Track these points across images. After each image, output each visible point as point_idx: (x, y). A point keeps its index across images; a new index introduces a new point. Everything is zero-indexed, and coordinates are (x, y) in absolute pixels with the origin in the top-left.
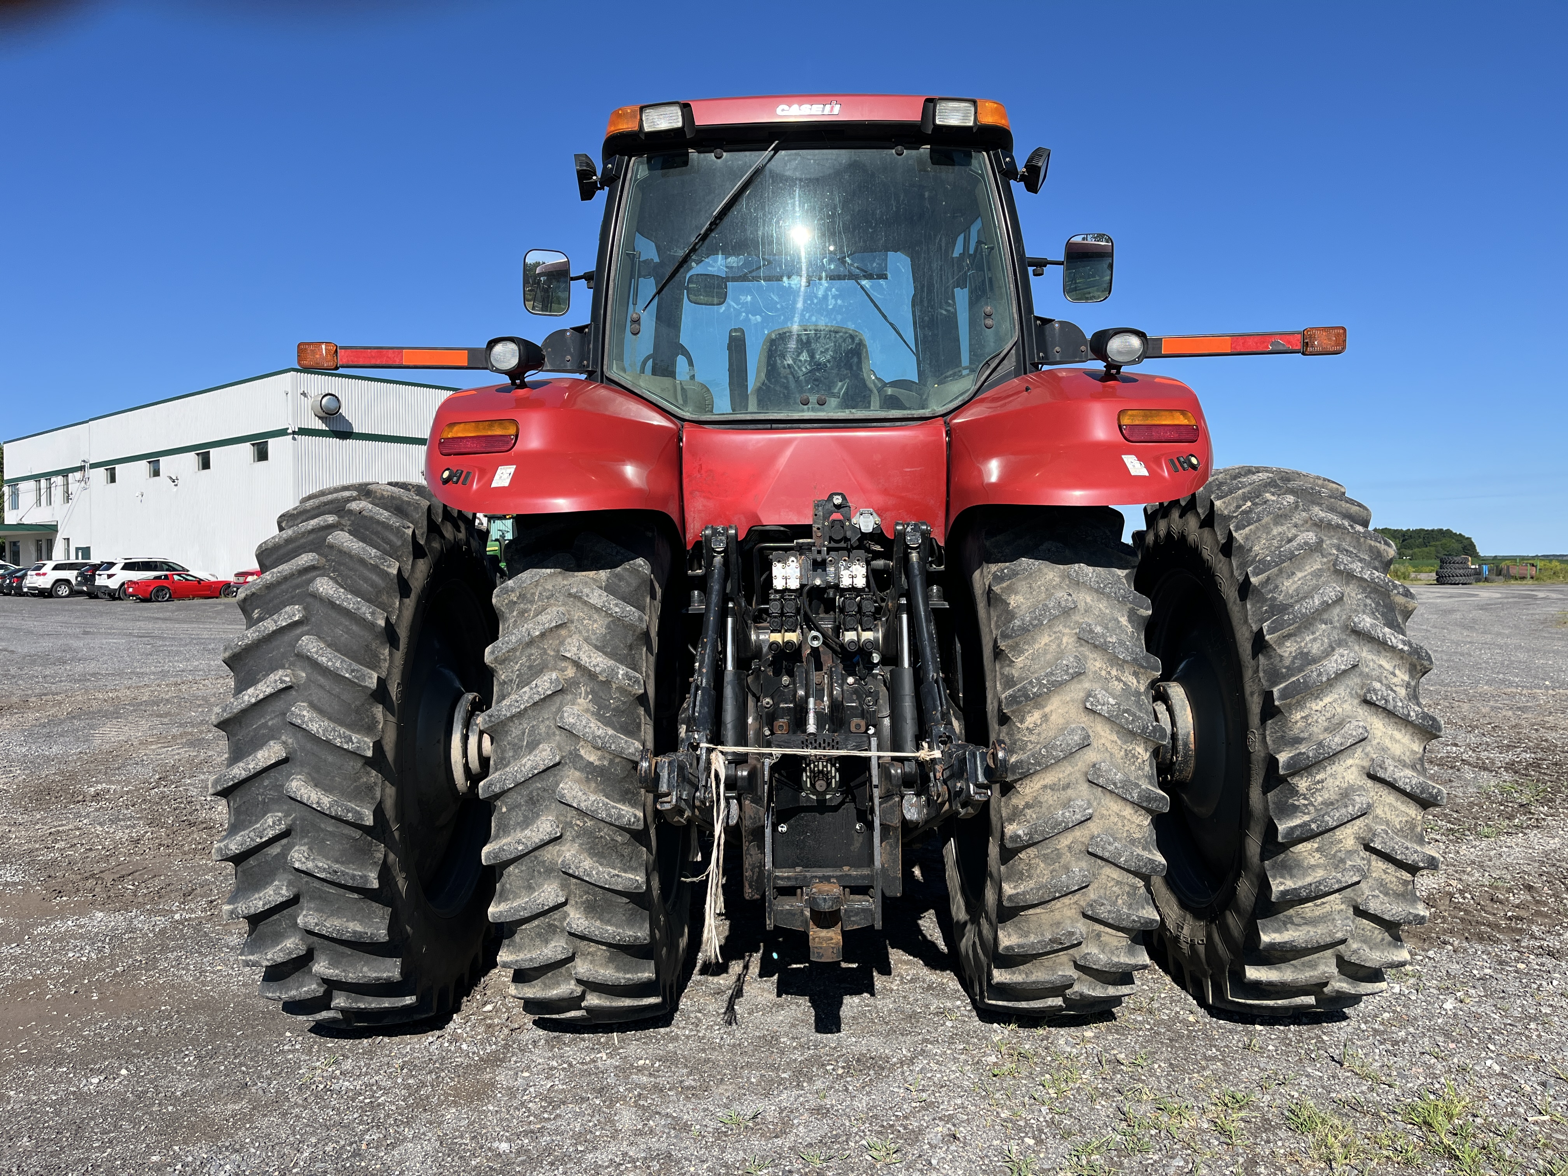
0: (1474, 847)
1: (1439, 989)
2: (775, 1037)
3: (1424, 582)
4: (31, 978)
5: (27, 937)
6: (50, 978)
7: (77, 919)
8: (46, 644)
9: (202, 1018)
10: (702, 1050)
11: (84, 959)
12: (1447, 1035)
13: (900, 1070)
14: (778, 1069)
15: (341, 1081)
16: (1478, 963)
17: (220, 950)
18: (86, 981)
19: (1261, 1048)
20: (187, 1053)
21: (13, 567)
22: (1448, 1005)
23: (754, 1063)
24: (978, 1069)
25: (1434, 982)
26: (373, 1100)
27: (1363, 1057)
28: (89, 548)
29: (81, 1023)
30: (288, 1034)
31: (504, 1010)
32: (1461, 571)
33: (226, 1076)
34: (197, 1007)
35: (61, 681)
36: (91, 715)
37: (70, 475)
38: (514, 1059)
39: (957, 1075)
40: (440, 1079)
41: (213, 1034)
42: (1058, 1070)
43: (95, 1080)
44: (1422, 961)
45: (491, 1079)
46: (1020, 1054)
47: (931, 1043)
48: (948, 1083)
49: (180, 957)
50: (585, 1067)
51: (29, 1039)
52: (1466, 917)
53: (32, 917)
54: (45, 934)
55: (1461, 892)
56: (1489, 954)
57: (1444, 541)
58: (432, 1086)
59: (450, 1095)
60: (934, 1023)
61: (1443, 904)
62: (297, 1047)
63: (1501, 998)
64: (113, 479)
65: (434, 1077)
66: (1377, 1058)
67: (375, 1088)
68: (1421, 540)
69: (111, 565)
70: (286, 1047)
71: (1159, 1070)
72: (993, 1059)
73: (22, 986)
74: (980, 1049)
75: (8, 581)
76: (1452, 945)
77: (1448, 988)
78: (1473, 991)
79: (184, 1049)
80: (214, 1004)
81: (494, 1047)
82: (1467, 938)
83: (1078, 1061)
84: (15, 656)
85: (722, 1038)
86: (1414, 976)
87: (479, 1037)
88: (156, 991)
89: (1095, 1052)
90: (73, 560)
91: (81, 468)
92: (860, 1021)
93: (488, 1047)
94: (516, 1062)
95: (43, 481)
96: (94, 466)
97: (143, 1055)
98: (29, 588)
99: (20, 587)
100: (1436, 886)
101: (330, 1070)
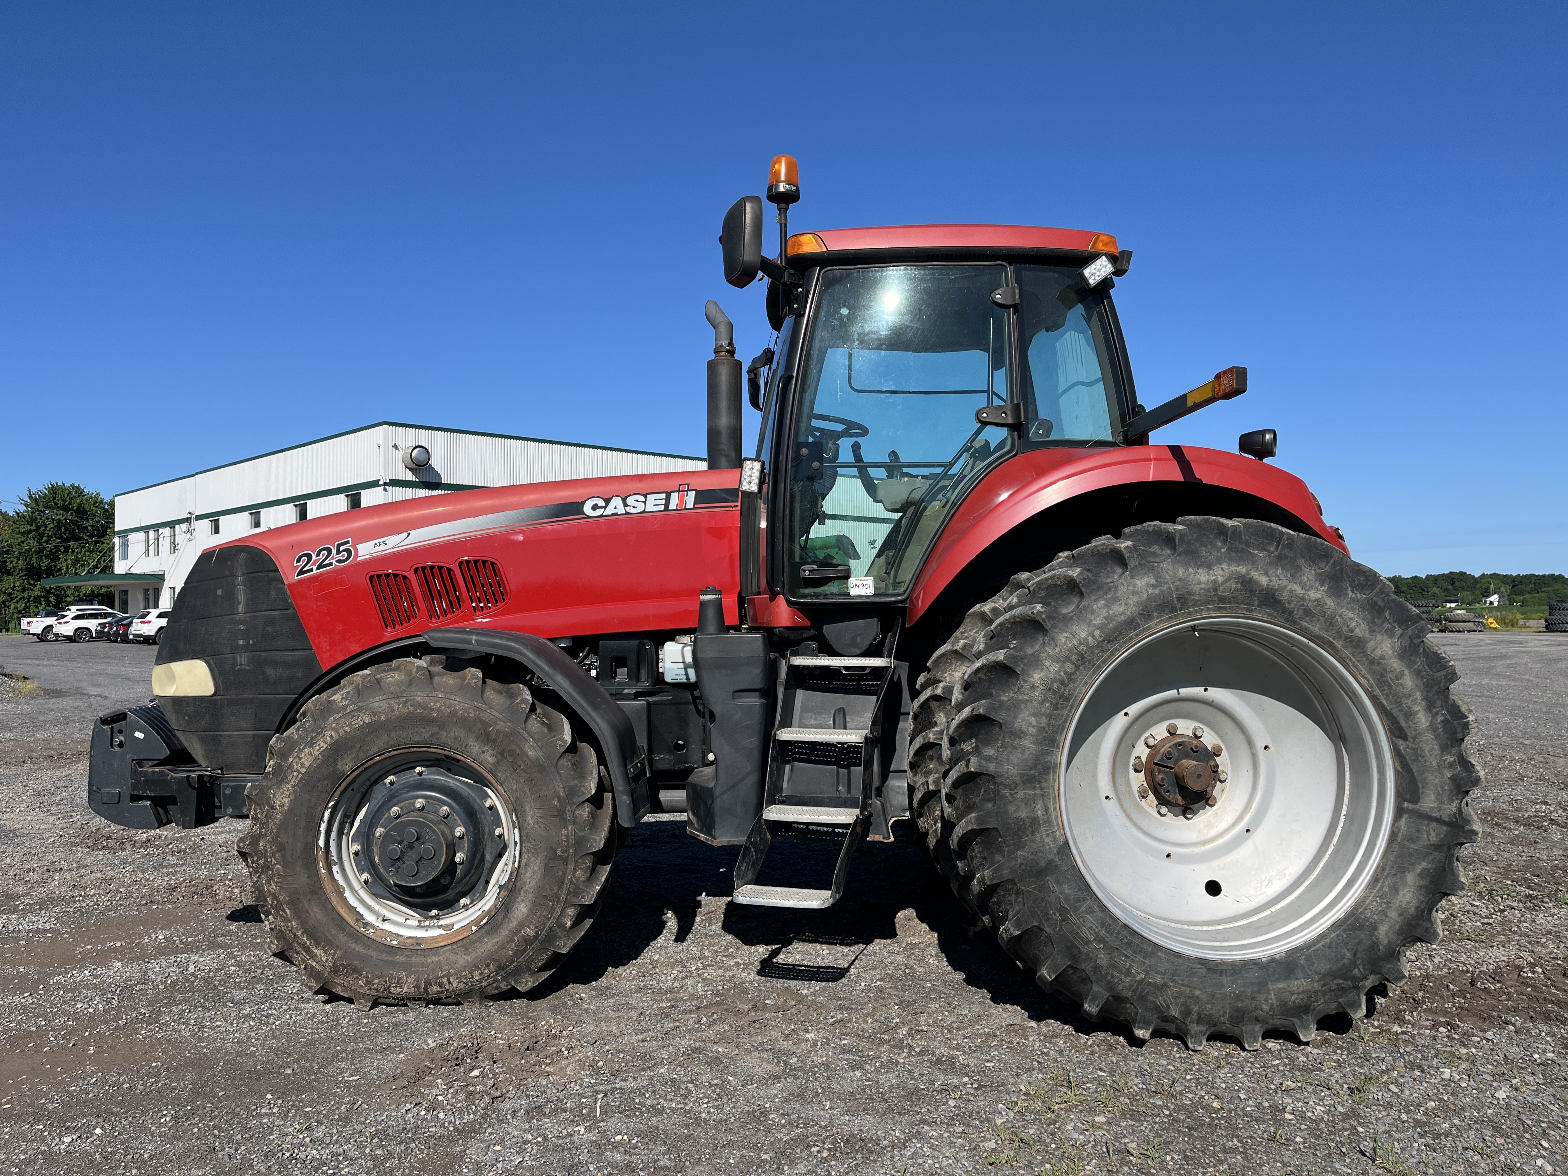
0: (1552, 915)
1: (1493, 1076)
2: (765, 1113)
3: (1533, 629)
4: (34, 1029)
5: (41, 986)
6: (53, 1029)
7: (95, 969)
9: (189, 1076)
10: (686, 1125)
11: (91, 1010)
12: (1497, 1128)
13: (890, 1154)
14: (760, 1149)
15: (309, 1149)
16: (1540, 1046)
17: (225, 1005)
18: (87, 1034)
19: (1287, 1140)
20: (165, 1112)
21: (121, 615)
22: (1501, 1094)
23: (736, 1141)
24: (975, 1155)
25: (1490, 1067)
26: (336, 1171)
27: (1399, 1151)
29: (71, 1077)
30: (269, 1096)
31: (491, 1076)
33: (198, 1138)
34: (189, 1064)
37: (177, 526)
38: (489, 1130)
39: (951, 1161)
40: (409, 1151)
41: (196, 1094)
42: (1061, 1159)
43: (67, 1140)
44: (1479, 1043)
45: (461, 1152)
46: (1021, 1140)
47: (929, 1124)
48: (939, 1171)
49: (184, 1011)
50: (561, 1141)
51: (16, 1094)
52: (1533, 993)
53: (53, 966)
54: (61, 983)
55: (1532, 965)
56: (1554, 1035)
57: (1556, 587)
58: (400, 1158)
59: (416, 1168)
60: (936, 1102)
61: (1511, 979)
62: (274, 1111)
63: (1561, 1087)
64: (216, 531)
65: (403, 1148)
66: (1415, 1153)
67: (341, 1158)
68: (1532, 586)
70: (263, 1111)
71: (1171, 1163)
72: (992, 1145)
73: (24, 1037)
74: (980, 1132)
75: (115, 629)
76: (1514, 1025)
77: (1504, 1074)
78: (1531, 1079)
79: (163, 1108)
80: (204, 1062)
81: (472, 1116)
82: (1532, 1017)
83: (1084, 1150)
84: (107, 702)
85: (709, 1113)
86: (1467, 1060)
87: (459, 1105)
88: (152, 1045)
89: (1104, 1140)
91: (188, 520)
92: (858, 1096)
93: (466, 1117)
94: (491, 1134)
95: (152, 533)
96: (199, 517)
97: (123, 1113)
98: (134, 635)
99: (126, 634)
100: (1505, 959)
101: (301, 1136)
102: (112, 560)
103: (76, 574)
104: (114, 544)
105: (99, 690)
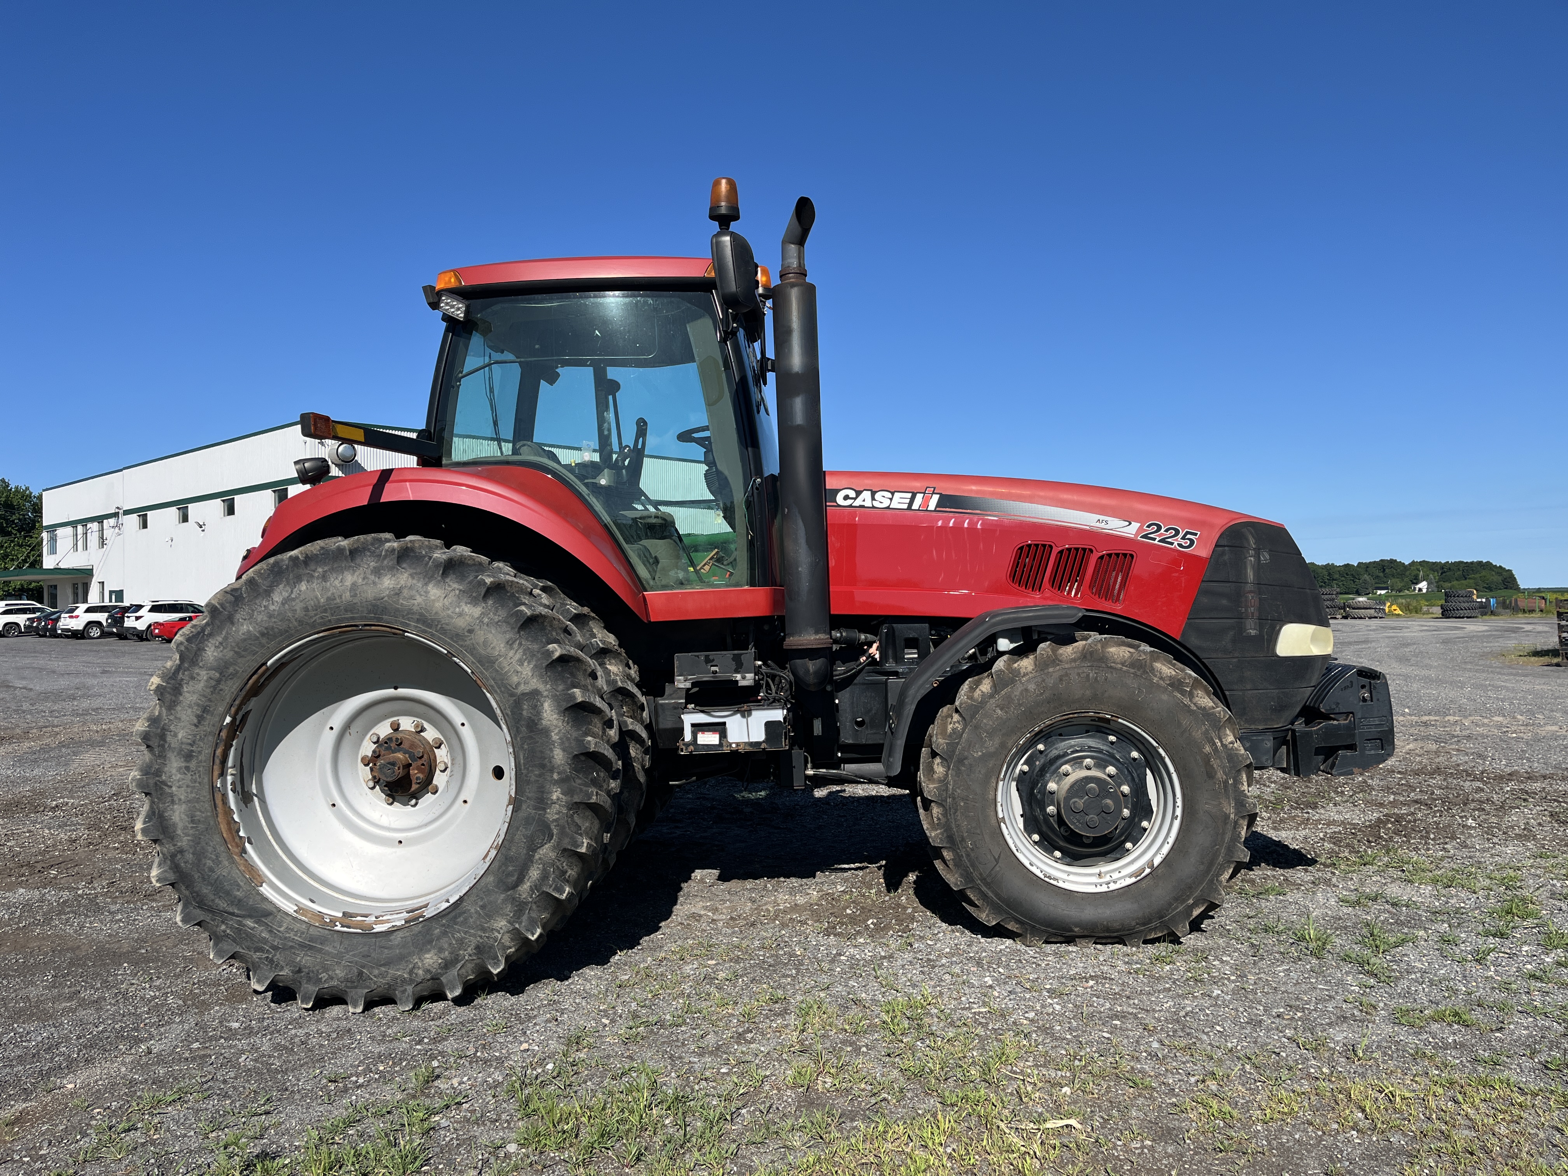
3: (1432, 616)
8: (63, 683)
9: (68, 955)
15: (147, 990)
17: (102, 914)
20: (48, 974)
21: (50, 610)
26: (164, 1002)
28: (122, 591)
30: (125, 965)
32: (1466, 605)
33: (69, 988)
34: (69, 947)
35: (65, 715)
36: (80, 744)
37: (105, 521)
40: (218, 990)
41: (72, 964)
49: (71, 918)
57: (1483, 574)
58: (210, 995)
62: (128, 972)
64: (145, 526)
69: (139, 607)
70: (119, 972)
75: (43, 623)
84: (31, 694)
90: (107, 603)
91: (115, 515)
95: (80, 528)
96: (127, 512)
98: (63, 630)
99: (54, 629)
102: (41, 555)
103: (6, 568)
104: (42, 539)
105: (24, 683)
